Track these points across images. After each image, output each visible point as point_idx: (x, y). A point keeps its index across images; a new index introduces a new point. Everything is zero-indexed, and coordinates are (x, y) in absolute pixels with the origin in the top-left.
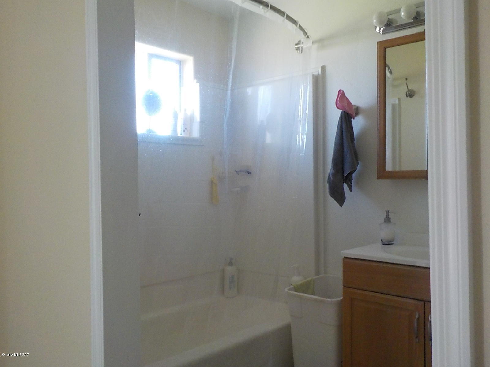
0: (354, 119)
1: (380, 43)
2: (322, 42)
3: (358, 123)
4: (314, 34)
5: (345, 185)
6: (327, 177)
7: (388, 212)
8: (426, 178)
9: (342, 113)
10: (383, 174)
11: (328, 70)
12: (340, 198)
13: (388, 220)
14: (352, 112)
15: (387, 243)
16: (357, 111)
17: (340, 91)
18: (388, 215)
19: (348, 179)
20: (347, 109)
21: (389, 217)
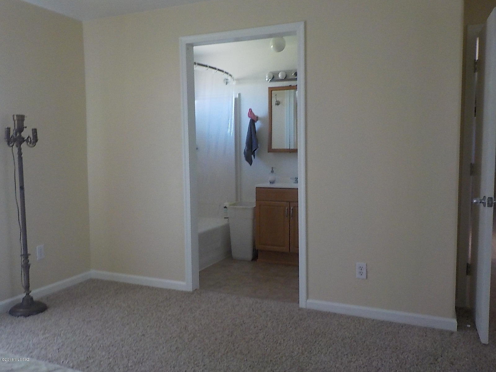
0: (256, 122)
1: (269, 88)
2: (239, 81)
3: (258, 125)
4: (235, 76)
5: (252, 156)
6: (243, 151)
7: (272, 168)
8: (297, 152)
9: (251, 120)
10: (270, 150)
11: (242, 96)
12: (250, 162)
13: (272, 172)
14: (255, 119)
15: (272, 182)
16: (257, 118)
17: (250, 109)
18: (272, 170)
19: (253, 153)
20: (253, 118)
21: (273, 170)
